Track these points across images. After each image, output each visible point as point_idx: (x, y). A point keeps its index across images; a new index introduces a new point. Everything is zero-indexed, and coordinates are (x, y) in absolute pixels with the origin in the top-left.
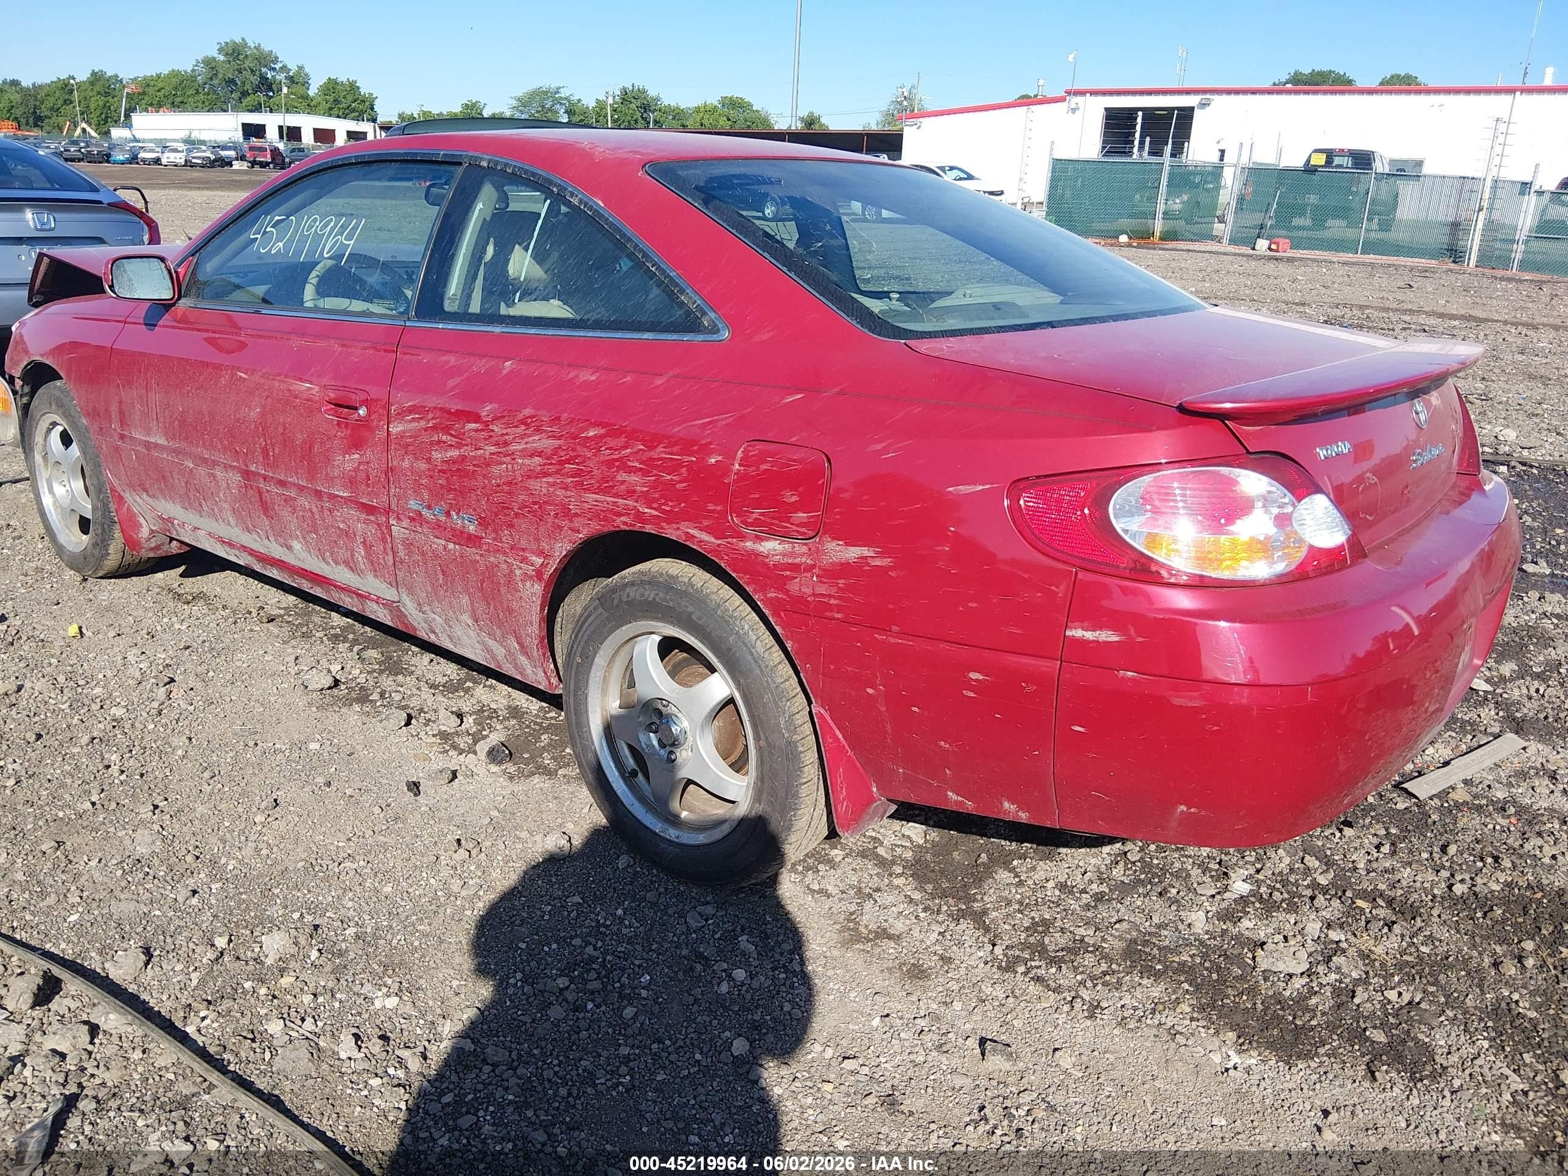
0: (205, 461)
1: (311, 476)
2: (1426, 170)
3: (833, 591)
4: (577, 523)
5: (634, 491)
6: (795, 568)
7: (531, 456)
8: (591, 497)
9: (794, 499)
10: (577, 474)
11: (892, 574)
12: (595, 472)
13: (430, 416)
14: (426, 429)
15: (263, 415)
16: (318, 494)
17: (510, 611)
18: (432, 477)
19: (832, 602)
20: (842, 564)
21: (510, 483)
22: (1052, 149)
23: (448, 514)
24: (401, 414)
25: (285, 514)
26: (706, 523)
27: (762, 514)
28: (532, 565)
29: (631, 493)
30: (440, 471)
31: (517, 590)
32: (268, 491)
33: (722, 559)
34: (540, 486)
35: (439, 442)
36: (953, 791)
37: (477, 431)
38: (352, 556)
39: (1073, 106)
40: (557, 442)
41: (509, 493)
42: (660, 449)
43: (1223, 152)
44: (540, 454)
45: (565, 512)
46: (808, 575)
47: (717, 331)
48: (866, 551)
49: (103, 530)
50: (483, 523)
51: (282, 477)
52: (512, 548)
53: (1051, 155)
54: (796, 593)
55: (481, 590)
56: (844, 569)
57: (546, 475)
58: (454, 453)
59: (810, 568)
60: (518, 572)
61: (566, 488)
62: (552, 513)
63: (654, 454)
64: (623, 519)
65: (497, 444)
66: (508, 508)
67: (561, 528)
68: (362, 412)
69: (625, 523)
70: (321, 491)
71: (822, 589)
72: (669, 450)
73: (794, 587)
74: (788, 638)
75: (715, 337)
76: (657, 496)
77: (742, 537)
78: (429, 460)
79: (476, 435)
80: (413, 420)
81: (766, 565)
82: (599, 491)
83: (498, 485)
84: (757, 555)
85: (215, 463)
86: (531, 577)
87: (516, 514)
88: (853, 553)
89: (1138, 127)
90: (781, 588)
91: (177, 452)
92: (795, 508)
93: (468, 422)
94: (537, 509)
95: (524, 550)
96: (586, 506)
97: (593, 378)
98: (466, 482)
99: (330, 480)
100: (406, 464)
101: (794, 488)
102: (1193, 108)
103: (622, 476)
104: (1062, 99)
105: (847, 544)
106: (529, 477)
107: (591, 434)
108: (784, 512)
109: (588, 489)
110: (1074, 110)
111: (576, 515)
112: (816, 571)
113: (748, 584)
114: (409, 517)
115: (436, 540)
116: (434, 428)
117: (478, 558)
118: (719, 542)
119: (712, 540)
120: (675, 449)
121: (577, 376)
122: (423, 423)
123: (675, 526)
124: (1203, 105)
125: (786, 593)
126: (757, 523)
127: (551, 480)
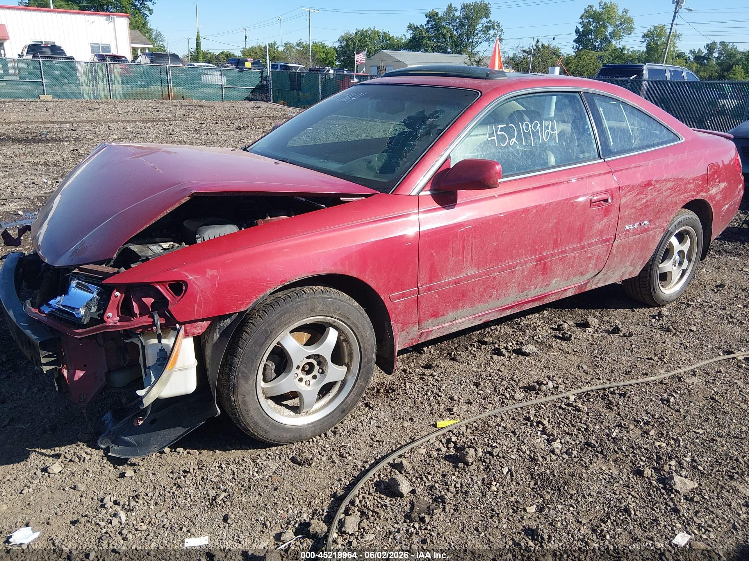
0: (509, 266)
5: (691, 189)
9: (716, 176)
11: (728, 187)
12: (683, 188)
13: (636, 190)
14: (635, 196)
15: (557, 223)
17: (649, 249)
18: (635, 213)
19: (721, 199)
20: (722, 189)
21: (661, 203)
23: (640, 224)
24: (625, 194)
26: (704, 190)
27: (712, 183)
28: (663, 227)
30: (639, 210)
31: (655, 240)
33: (707, 198)
34: (670, 199)
35: (639, 199)
37: (652, 189)
38: (588, 266)
40: (674, 183)
41: (661, 206)
50: (650, 221)
52: (659, 225)
55: (642, 248)
58: (644, 201)
59: (719, 192)
60: (657, 233)
61: (676, 196)
62: (672, 207)
65: (658, 191)
66: (659, 212)
67: (673, 210)
68: (609, 200)
70: (584, 245)
74: (714, 213)
76: (696, 188)
77: (710, 191)
78: (635, 207)
80: (630, 194)
81: (713, 195)
83: (658, 205)
86: (661, 232)
87: (662, 213)
88: (723, 185)
92: (717, 178)
93: (649, 187)
94: (668, 208)
95: (662, 223)
96: (681, 199)
98: (648, 209)
100: (627, 212)
103: (689, 186)
106: (667, 198)
108: (715, 180)
114: (624, 234)
115: (632, 238)
116: (638, 194)
117: (645, 235)
119: (705, 194)
122: (633, 194)
123: (699, 195)
125: (715, 201)
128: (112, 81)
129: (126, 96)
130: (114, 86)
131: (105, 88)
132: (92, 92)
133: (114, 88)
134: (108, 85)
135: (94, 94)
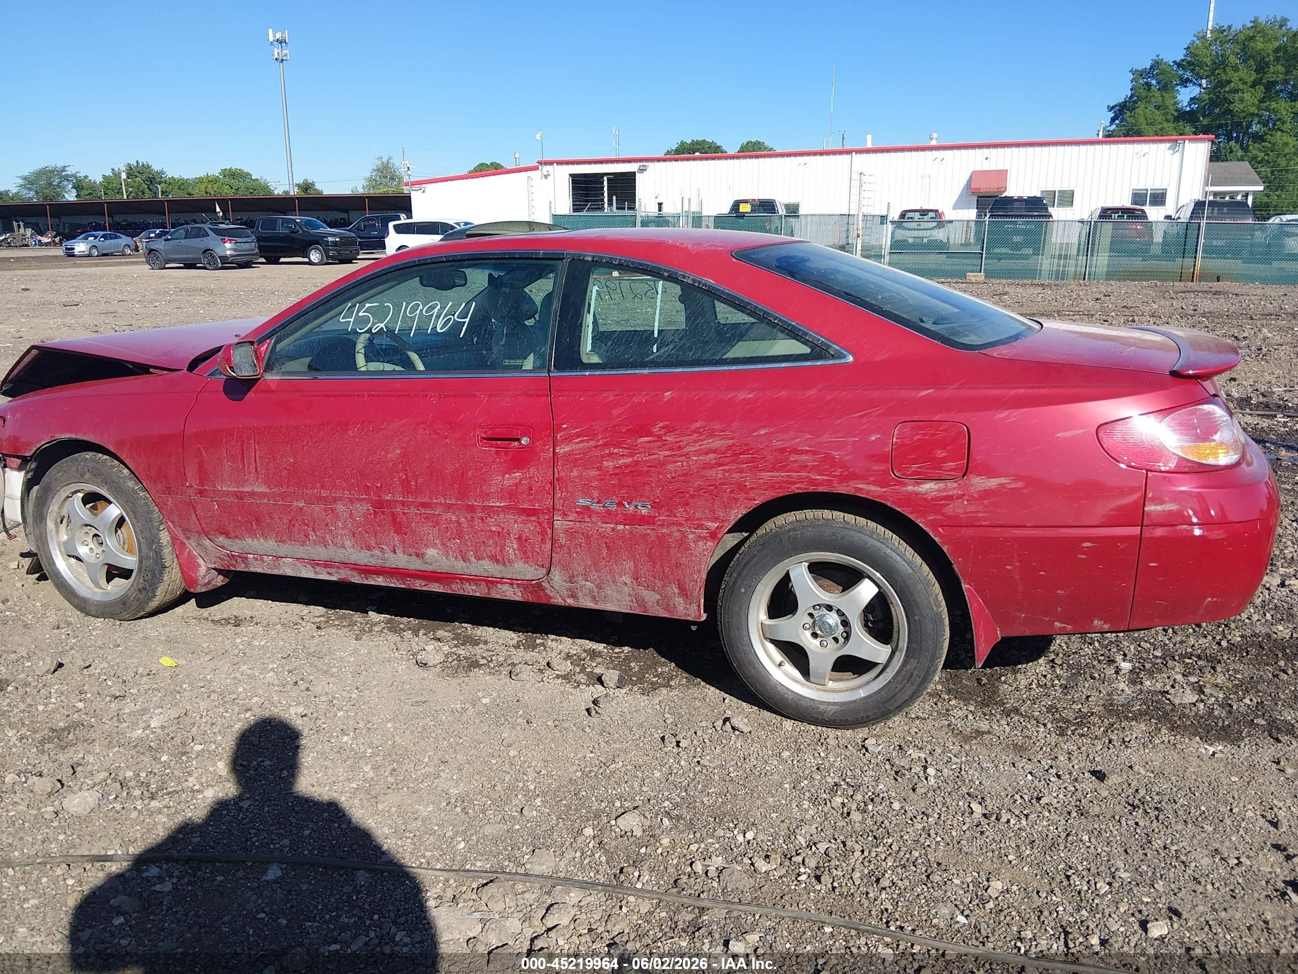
0: (321, 499)
1: (463, 494)
2: (802, 211)
3: (981, 508)
4: (752, 494)
5: (807, 466)
6: (950, 498)
7: (707, 453)
8: (766, 475)
9: (944, 455)
10: (753, 460)
11: (1025, 491)
12: (769, 457)
13: (600, 437)
14: (596, 447)
15: (404, 455)
16: (471, 509)
17: (678, 565)
18: (602, 480)
19: (980, 515)
20: (985, 490)
21: (685, 475)
22: (550, 208)
23: (620, 504)
24: (568, 439)
25: (425, 529)
26: (872, 479)
27: (920, 467)
28: (708, 529)
29: (803, 467)
30: (611, 475)
31: (688, 549)
32: (404, 514)
33: (888, 500)
34: (717, 474)
35: (610, 455)
36: (1058, 622)
37: (649, 442)
38: (502, 549)
39: (546, 173)
40: (731, 442)
41: (685, 482)
42: (826, 435)
43: (660, 204)
44: (715, 452)
45: (742, 487)
46: (960, 500)
47: (844, 357)
48: (1003, 480)
49: (154, 576)
50: (656, 506)
51: (426, 500)
52: (687, 520)
53: (550, 211)
54: (952, 514)
55: (649, 555)
56: (987, 494)
57: (721, 465)
58: (628, 460)
59: (961, 497)
60: (691, 536)
61: (742, 471)
62: (728, 490)
63: (821, 440)
64: (797, 485)
65: (671, 449)
66: (683, 492)
67: (736, 500)
68: (525, 441)
69: (800, 488)
70: (473, 505)
71: (972, 508)
72: (834, 435)
73: (949, 510)
74: (944, 544)
75: (843, 361)
76: (826, 467)
77: (904, 484)
78: (600, 468)
79: (649, 445)
80: (582, 441)
81: (925, 499)
82: (774, 469)
83: (674, 477)
84: (917, 494)
85: (335, 500)
86: (704, 538)
87: (692, 496)
88: (993, 483)
89: (606, 189)
90: (939, 512)
91: (283, 496)
92: (945, 460)
93: (640, 437)
94: (714, 491)
95: (700, 519)
96: (762, 481)
97: (751, 396)
98: (640, 479)
99: (487, 496)
100: (575, 473)
101: (944, 448)
102: (635, 173)
103: (793, 458)
104: (536, 168)
105: (988, 478)
106: (705, 468)
107: (762, 432)
108: (937, 464)
109: (763, 470)
110: (546, 177)
111: (752, 489)
112: (966, 497)
113: (911, 513)
114: (577, 512)
115: (604, 525)
116: (605, 445)
117: (648, 531)
118: (884, 490)
119: (879, 489)
120: (839, 435)
121: (736, 396)
122: (592, 443)
123: (845, 484)
124: (642, 170)
125: (943, 514)
126: (915, 473)
127: (727, 468)
128: (1092, 251)
129: (1112, 275)
130: (1095, 258)
131: (1080, 262)
132: (1055, 269)
133: (1094, 262)
134: (1085, 257)
135: (1058, 271)
